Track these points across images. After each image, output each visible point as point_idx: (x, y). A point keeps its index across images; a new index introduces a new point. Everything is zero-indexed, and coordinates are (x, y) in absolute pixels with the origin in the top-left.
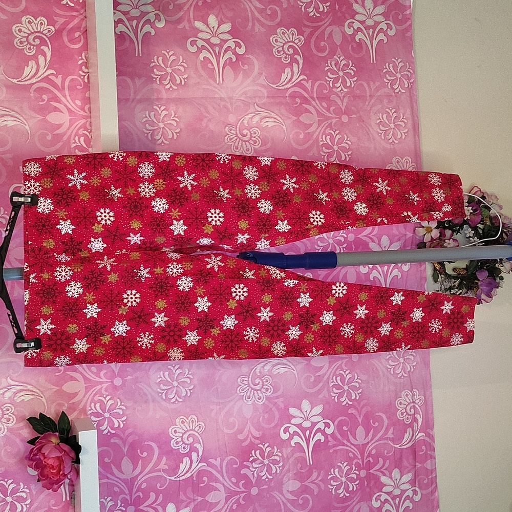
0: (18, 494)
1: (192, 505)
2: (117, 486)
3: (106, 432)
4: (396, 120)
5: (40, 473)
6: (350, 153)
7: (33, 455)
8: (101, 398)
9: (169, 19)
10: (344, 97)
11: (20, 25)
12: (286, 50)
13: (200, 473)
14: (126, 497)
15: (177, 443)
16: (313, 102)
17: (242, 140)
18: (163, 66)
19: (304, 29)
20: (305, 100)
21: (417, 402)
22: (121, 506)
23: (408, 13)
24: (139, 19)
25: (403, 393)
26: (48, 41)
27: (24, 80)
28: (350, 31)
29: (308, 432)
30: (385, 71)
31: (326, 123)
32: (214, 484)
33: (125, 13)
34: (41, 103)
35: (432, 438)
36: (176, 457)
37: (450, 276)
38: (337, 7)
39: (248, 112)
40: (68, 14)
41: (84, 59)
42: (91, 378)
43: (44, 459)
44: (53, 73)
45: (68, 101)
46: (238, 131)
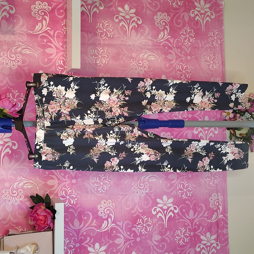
1: (108, 245)
2: (71, 233)
3: (67, 206)
4: (214, 60)
5: (35, 223)
6: (191, 74)
7: (33, 214)
8: (65, 189)
9: (106, 5)
10: (189, 47)
11: (35, 5)
12: (161, 23)
13: (112, 229)
14: (76, 238)
15: (101, 213)
16: (174, 49)
17: (139, 66)
18: (102, 28)
19: (170, 13)
20: (170, 48)
21: (219, 199)
22: (73, 243)
23: (221, 8)
24: (91, 5)
25: (213, 194)
26: (48, 14)
27: (36, 32)
28: (193, 15)
29: (166, 211)
30: (209, 35)
31: (180, 59)
32: (119, 235)
33: (85, 2)
34: (43, 43)
35: (227, 218)
36: (100, 220)
37: (238, 137)
38: (187, 3)
39: (142, 52)
40: (58, 1)
41: (65, 23)
42: (61, 179)
43: (38, 216)
44: (49, 29)
45: (56, 43)
46: (137, 61)
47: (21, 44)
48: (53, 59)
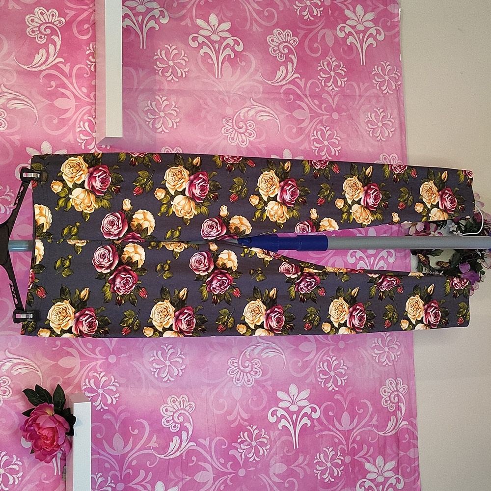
0: (11, 467)
1: (181, 484)
2: (108, 462)
3: (99, 408)
4: (384, 119)
5: (34, 444)
6: (339, 148)
7: (28, 425)
8: (95, 374)
9: (172, 16)
10: (335, 95)
11: (33, 15)
12: (281, 49)
13: (190, 453)
14: (116, 473)
15: (168, 422)
16: (306, 99)
17: (238, 132)
19: (298, 30)
20: (299, 98)
21: (400, 390)
22: (111, 482)
23: (397, 20)
24: (144, 15)
25: (387, 381)
26: (59, 31)
27: (35, 66)
28: (341, 35)
29: (295, 416)
30: (374, 73)
31: (317, 120)
32: (202, 464)
33: (132, 9)
34: (49, 89)
35: (415, 426)
36: (166, 436)
37: (433, 268)
38: (330, 12)
39: (245, 106)
40: (79, 7)
41: (92, 49)
42: (87, 354)
43: (39, 429)
44: (62, 62)
45: (74, 88)
46: (234, 124)
47: (6, 90)
48: (70, 119)
